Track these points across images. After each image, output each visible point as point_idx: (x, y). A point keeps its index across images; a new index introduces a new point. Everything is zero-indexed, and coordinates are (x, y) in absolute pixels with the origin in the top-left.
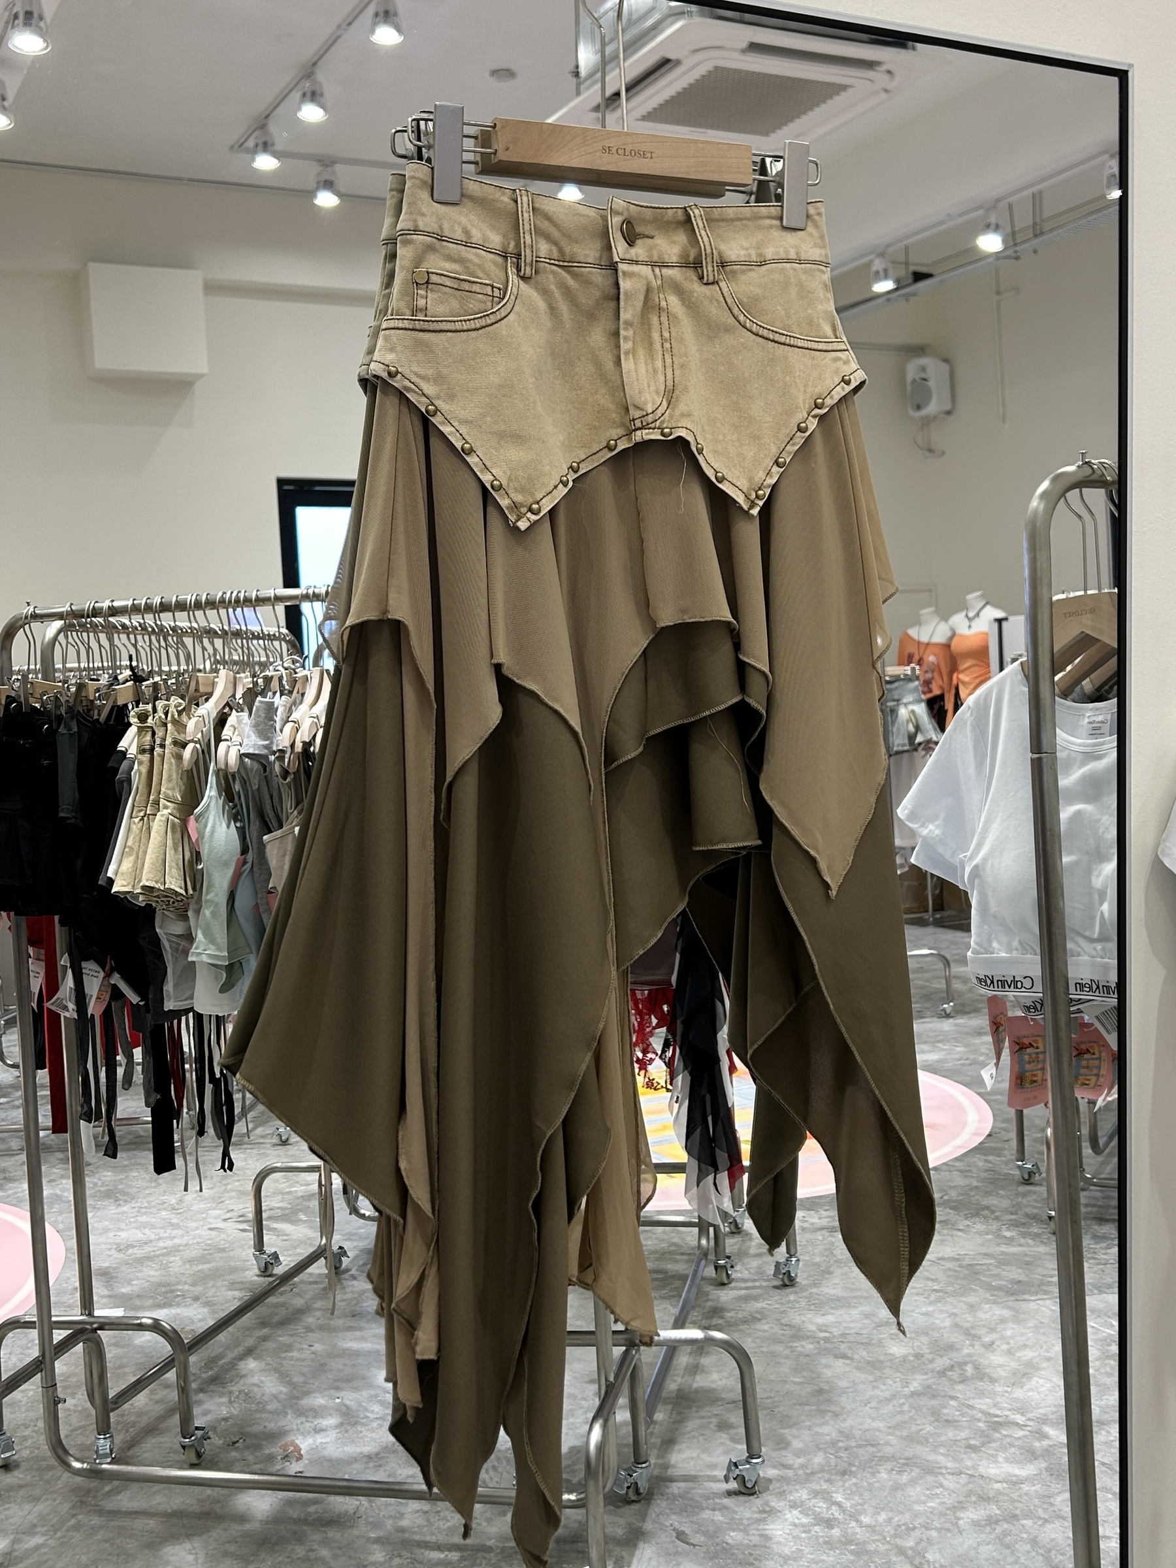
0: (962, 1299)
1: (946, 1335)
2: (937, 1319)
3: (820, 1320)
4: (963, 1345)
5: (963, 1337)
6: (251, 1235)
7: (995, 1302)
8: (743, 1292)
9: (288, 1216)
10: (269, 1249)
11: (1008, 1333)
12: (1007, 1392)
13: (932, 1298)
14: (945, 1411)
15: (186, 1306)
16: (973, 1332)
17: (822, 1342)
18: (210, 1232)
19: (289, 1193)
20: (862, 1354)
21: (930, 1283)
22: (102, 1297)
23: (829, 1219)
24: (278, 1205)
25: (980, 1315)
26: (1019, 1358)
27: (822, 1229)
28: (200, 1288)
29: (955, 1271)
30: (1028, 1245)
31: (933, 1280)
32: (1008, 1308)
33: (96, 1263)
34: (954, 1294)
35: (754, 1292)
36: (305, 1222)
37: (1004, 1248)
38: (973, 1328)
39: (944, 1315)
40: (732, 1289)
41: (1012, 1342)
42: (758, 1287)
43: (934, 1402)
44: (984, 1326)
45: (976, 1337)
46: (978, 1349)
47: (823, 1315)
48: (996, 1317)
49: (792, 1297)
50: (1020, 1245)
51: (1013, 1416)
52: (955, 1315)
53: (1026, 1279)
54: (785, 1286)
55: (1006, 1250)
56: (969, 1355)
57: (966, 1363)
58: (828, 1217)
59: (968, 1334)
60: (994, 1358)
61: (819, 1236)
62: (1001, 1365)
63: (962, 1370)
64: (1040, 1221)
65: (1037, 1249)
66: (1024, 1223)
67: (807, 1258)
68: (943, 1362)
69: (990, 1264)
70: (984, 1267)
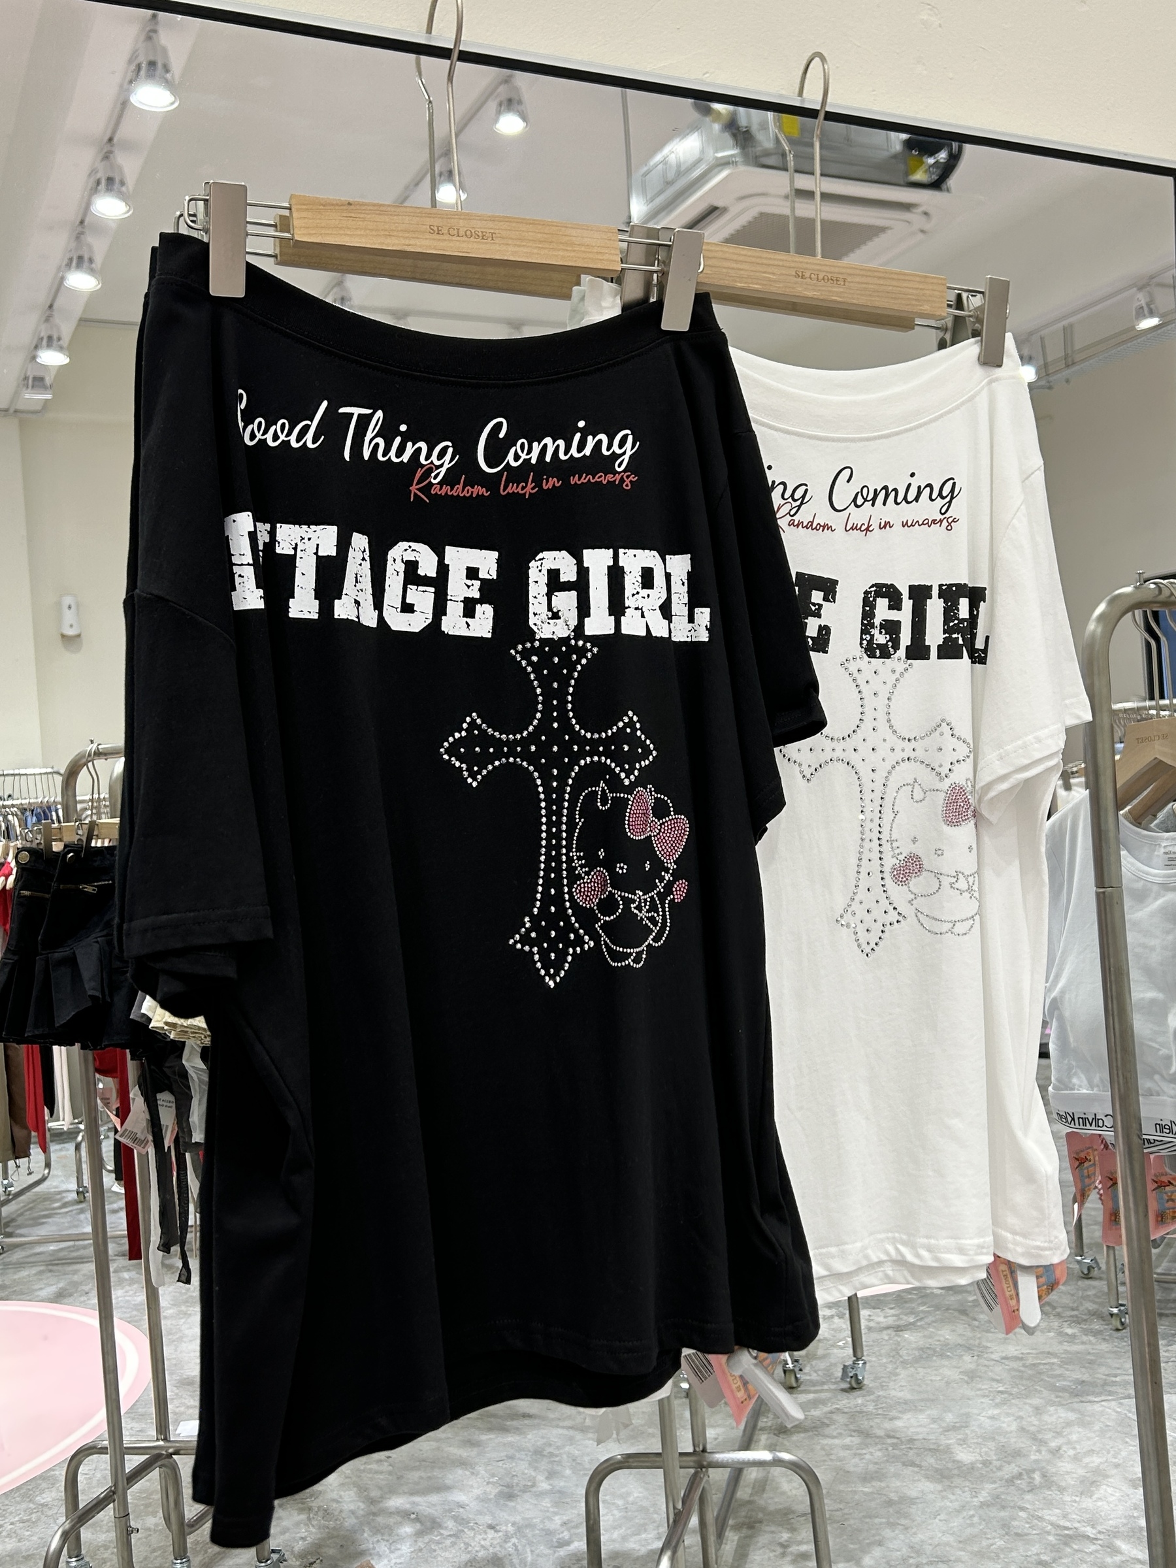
0: (1028, 1401)
1: (1013, 1440)
2: (1004, 1422)
3: (888, 1424)
4: (1030, 1451)
5: (1029, 1443)
7: (1060, 1404)
8: (811, 1396)
11: (1074, 1437)
12: (1076, 1501)
14: (1015, 1523)
16: (1040, 1436)
17: (890, 1449)
20: (931, 1460)
21: (995, 1385)
23: (895, 1318)
25: (1046, 1418)
26: (1086, 1464)
27: (888, 1328)
29: (1020, 1371)
30: (1090, 1342)
31: (998, 1381)
32: (1073, 1410)
34: (1019, 1396)
35: (823, 1395)
37: (1066, 1346)
38: (1039, 1432)
39: (1011, 1418)
40: (802, 1392)
41: (1078, 1447)
42: (827, 1391)
43: (1003, 1513)
44: (1050, 1430)
45: (1042, 1442)
46: (1044, 1455)
47: (891, 1419)
48: (1061, 1420)
49: (860, 1401)
50: (1083, 1343)
51: (1083, 1529)
52: (1021, 1418)
53: (1090, 1379)
54: (852, 1388)
55: (1068, 1348)
56: (1036, 1461)
57: (1033, 1471)
58: (893, 1315)
59: (1035, 1439)
60: (1062, 1464)
61: (885, 1335)
62: (1068, 1473)
63: (1031, 1478)
64: (1102, 1318)
65: (1099, 1347)
66: (1085, 1320)
67: (874, 1359)
68: (1011, 1469)
69: (1053, 1364)
70: (1047, 1367)
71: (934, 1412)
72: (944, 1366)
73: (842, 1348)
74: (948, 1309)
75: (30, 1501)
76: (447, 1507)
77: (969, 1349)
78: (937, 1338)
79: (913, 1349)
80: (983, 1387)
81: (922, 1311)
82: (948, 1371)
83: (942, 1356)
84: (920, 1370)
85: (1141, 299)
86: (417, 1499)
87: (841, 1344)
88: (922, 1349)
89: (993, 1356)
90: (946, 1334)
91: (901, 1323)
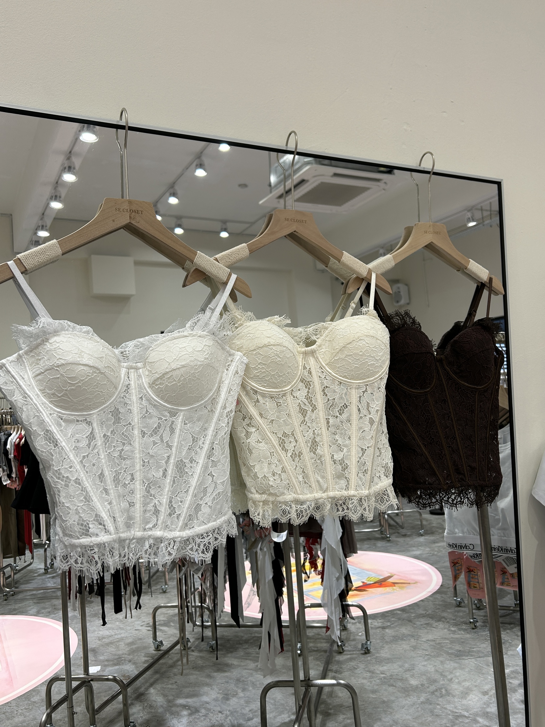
0: (438, 659)
1: (433, 675)
2: (429, 668)
3: (381, 669)
4: (440, 680)
5: (439, 676)
6: (151, 633)
7: (451, 660)
8: (349, 656)
9: (166, 624)
10: (159, 639)
11: (458, 674)
12: (459, 701)
13: (426, 658)
14: (435, 711)
15: (126, 664)
16: (444, 674)
17: (383, 679)
18: (136, 631)
19: (167, 614)
20: (400, 684)
21: (424, 651)
22: (92, 661)
23: (381, 623)
24: (162, 619)
25: (445, 666)
26: (464, 685)
27: (379, 627)
28: (131, 657)
29: (434, 646)
30: (462, 634)
31: (425, 650)
32: (457, 663)
33: (90, 646)
34: (434, 656)
35: (354, 656)
36: (173, 626)
37: (452, 635)
38: (443, 672)
39: (432, 666)
40: (345, 655)
41: (459, 678)
42: (355, 654)
43: (430, 707)
44: (447, 671)
45: (445, 676)
46: (446, 682)
47: (382, 666)
48: (452, 667)
49: (369, 658)
50: (459, 634)
51: (463, 713)
52: (436, 666)
53: (463, 650)
54: (366, 653)
55: (453, 636)
56: (443, 685)
57: (442, 688)
58: (381, 622)
59: (442, 675)
60: (453, 686)
61: (378, 631)
62: (456, 689)
63: (441, 691)
64: (466, 624)
65: (465, 636)
66: (459, 624)
67: (374, 641)
68: (432, 688)
69: (447, 643)
70: (445, 644)
71: (400, 663)
72: (403, 644)
73: (360, 636)
74: (403, 620)
75: (29, 700)
76: (201, 704)
77: (413, 636)
78: (400, 632)
79: (390, 637)
80: (420, 653)
81: (393, 621)
82: (404, 646)
83: (402, 639)
84: (394, 645)
85: (469, 215)
86: (189, 700)
87: (360, 634)
88: (393, 636)
89: (423, 640)
90: (404, 630)
91: (385, 625)
